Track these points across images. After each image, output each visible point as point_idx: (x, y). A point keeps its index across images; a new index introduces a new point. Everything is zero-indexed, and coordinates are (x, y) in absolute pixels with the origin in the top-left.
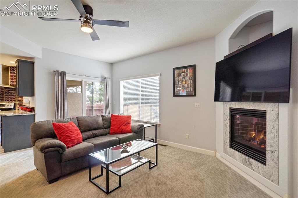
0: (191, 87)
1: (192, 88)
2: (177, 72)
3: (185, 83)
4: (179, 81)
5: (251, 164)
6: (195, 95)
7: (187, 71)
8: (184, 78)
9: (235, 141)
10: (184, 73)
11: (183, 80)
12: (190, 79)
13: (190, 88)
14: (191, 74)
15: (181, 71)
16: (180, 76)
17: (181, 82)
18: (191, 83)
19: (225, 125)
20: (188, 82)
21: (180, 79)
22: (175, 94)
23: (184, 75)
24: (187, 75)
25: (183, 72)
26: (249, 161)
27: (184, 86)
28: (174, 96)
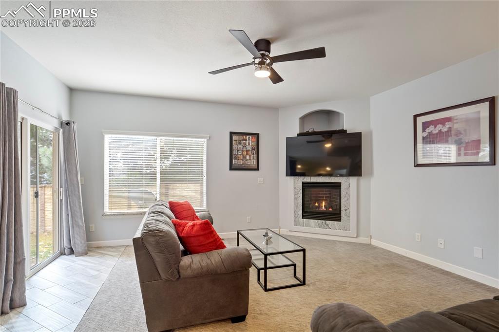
0: (253, 159)
1: (255, 161)
2: (235, 138)
3: (247, 154)
4: (238, 150)
5: (327, 225)
6: (257, 169)
7: (249, 139)
8: (245, 147)
9: (306, 212)
10: (245, 141)
11: (244, 149)
12: (253, 150)
13: (252, 161)
14: (254, 144)
15: (242, 137)
16: (240, 143)
17: (241, 152)
18: (253, 154)
19: (295, 199)
20: (250, 153)
21: (240, 148)
23: (245, 144)
24: (249, 144)
25: (243, 140)
26: (326, 223)
27: (245, 157)
28: (231, 169)
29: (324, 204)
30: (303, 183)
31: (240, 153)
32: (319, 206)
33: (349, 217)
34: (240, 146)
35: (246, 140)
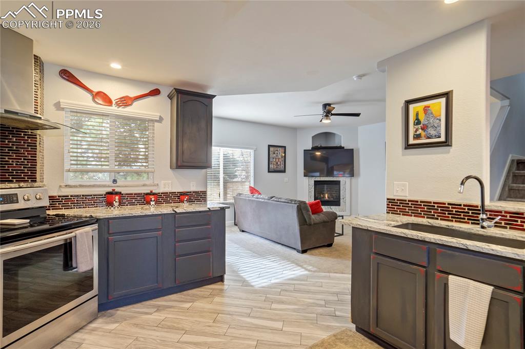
0: (282, 164)
1: (283, 166)
2: (272, 149)
3: (278, 161)
4: (273, 158)
6: (285, 172)
7: (280, 150)
11: (277, 157)
12: (282, 158)
13: (281, 166)
14: (283, 153)
15: (275, 149)
16: (274, 153)
18: (282, 161)
19: (309, 192)
20: (280, 160)
21: (274, 156)
22: (270, 170)
23: (277, 153)
24: (280, 154)
25: (276, 151)
27: (277, 163)
28: (269, 172)
29: (326, 196)
30: (315, 181)
31: (274, 160)
32: (324, 197)
33: (345, 203)
34: (274, 155)
35: (278, 151)
